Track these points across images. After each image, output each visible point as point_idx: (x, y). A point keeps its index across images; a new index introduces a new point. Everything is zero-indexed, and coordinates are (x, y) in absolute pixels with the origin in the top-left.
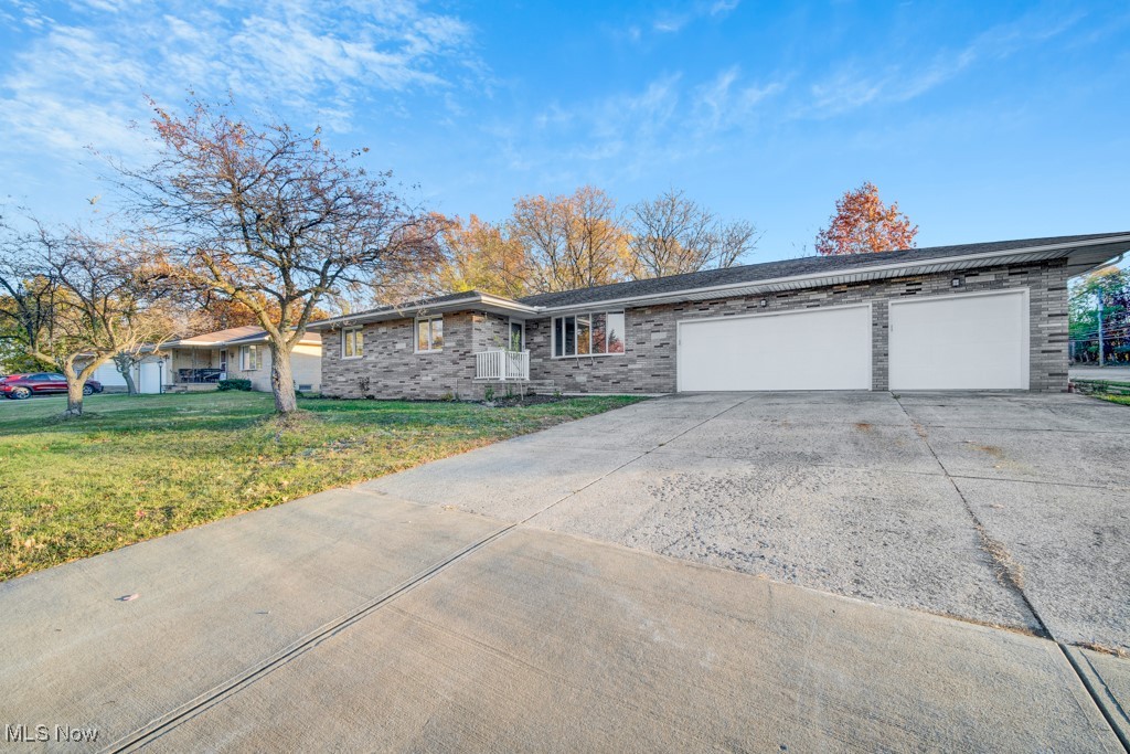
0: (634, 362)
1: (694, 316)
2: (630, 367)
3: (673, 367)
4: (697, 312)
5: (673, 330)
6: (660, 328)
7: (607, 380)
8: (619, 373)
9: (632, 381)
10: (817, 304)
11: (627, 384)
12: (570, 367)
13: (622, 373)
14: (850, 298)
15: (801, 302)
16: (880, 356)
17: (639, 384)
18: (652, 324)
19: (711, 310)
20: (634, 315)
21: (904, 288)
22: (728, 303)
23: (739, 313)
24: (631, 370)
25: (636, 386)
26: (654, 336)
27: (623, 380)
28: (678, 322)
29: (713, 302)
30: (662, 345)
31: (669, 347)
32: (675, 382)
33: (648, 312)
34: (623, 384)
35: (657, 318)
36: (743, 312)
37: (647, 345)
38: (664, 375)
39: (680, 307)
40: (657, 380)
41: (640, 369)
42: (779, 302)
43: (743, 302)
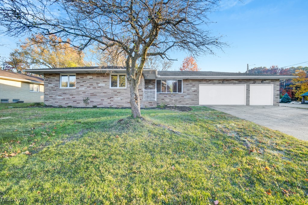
0: (186, 96)
1: (204, 84)
2: (185, 97)
3: (198, 98)
4: (205, 82)
5: (198, 88)
6: (194, 86)
7: (177, 101)
8: (181, 99)
9: (185, 101)
10: (235, 84)
11: (183, 102)
12: (163, 96)
13: (182, 99)
14: (242, 83)
15: (232, 83)
16: (248, 97)
17: (187, 103)
18: (192, 85)
19: (209, 82)
20: (186, 81)
21: (253, 82)
22: (214, 81)
23: (217, 84)
24: (185, 98)
25: (186, 103)
26: (192, 88)
27: (182, 101)
28: (200, 85)
29: (210, 80)
30: (195, 91)
31: (197, 92)
32: (199, 102)
33: (191, 81)
34: (182, 102)
35: (194, 83)
36: (218, 84)
37: (190, 91)
38: (195, 100)
39: (200, 81)
40: (193, 102)
41: (188, 98)
42: (227, 82)
43: (218, 81)
